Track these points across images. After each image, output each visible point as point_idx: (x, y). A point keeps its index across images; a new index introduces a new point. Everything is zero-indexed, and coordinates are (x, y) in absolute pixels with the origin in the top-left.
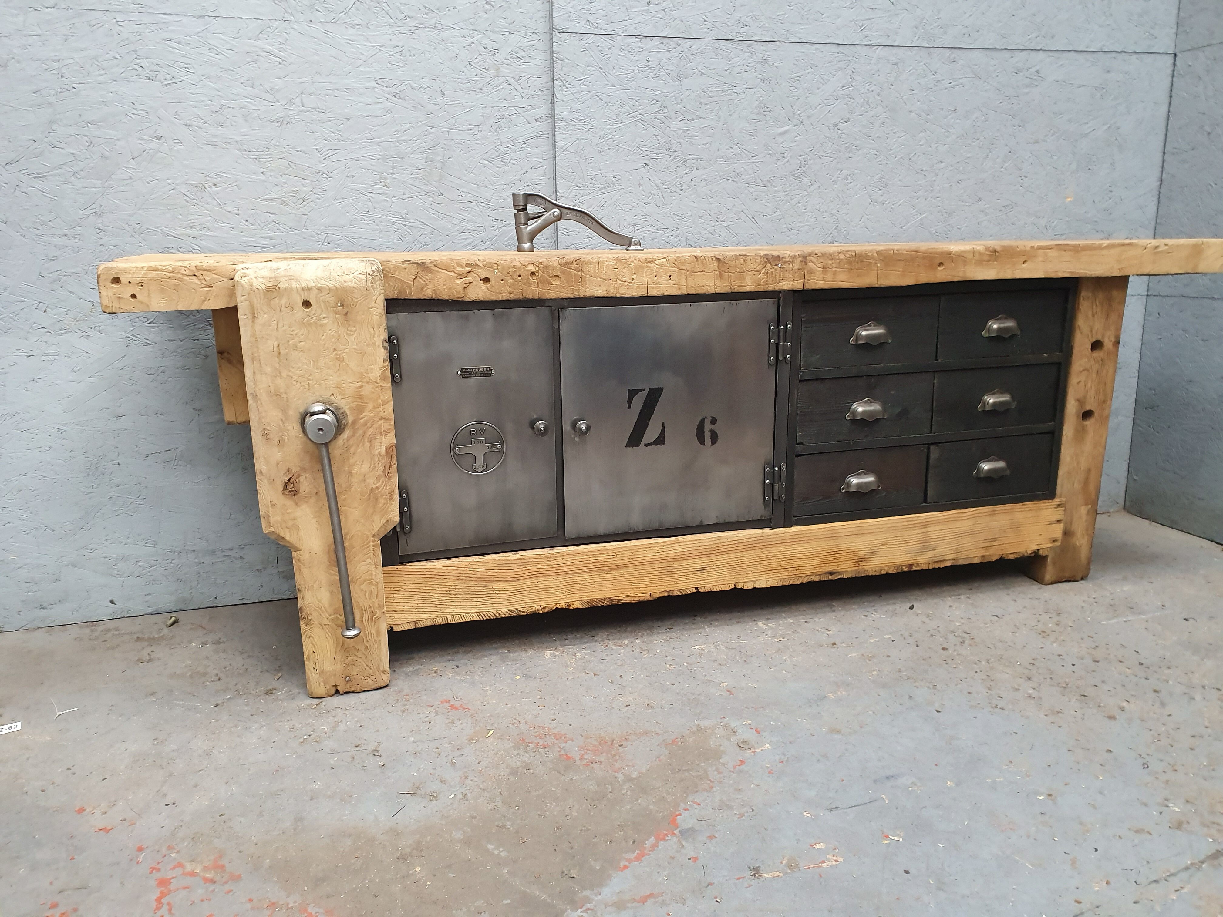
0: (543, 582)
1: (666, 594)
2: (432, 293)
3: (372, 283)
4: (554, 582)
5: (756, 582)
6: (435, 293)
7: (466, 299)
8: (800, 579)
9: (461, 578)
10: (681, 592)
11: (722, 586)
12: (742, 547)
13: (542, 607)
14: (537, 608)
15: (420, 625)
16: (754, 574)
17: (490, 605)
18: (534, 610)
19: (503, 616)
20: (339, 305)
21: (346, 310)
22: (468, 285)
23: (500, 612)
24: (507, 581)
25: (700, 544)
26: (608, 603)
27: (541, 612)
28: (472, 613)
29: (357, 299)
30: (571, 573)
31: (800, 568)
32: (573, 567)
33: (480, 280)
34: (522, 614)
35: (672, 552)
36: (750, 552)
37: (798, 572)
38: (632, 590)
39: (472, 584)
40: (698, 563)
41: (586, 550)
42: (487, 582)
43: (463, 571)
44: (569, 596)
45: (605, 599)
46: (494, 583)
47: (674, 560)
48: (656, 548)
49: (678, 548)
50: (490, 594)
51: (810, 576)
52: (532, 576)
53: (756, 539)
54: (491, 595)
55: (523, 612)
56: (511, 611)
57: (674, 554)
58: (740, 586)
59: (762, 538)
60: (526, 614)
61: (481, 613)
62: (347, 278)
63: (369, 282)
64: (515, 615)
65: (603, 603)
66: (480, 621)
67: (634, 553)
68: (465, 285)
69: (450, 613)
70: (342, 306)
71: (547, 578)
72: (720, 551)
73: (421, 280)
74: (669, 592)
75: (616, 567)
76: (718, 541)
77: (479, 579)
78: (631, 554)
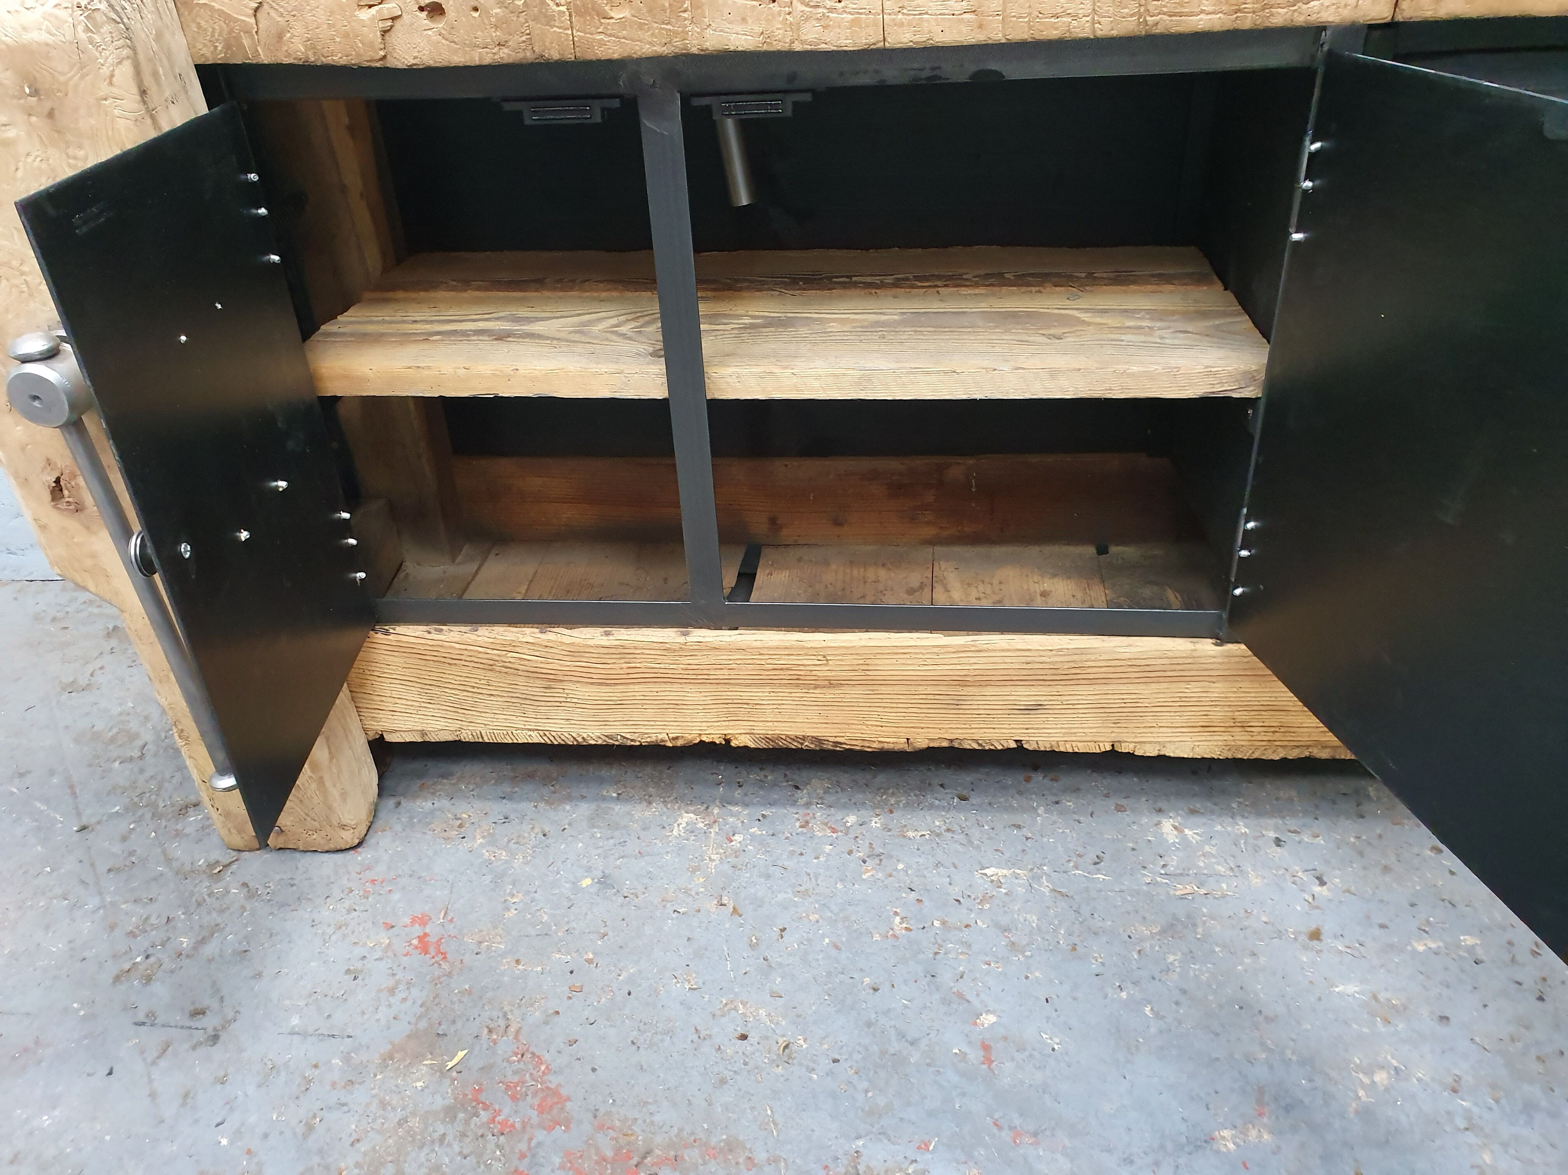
0: (671, 692)
1: (945, 744)
2: (305, 46)
3: (87, 29)
4: (693, 695)
5: (1168, 745)
6: (313, 47)
7: (392, 63)
8: (1280, 749)
9: (498, 669)
10: (980, 745)
11: (1079, 744)
12: (1137, 675)
13: (671, 736)
14: (660, 737)
15: (433, 738)
16: (1162, 730)
17: (562, 722)
18: (654, 739)
19: (593, 742)
20: (27, 91)
21: (47, 105)
22: (389, 23)
23: (585, 735)
24: (592, 683)
25: (1029, 659)
26: (812, 746)
27: (669, 744)
28: (530, 730)
29: (63, 74)
30: (727, 682)
31: (1282, 730)
32: (731, 672)
33: (421, 9)
34: (629, 743)
35: (959, 667)
36: (1153, 686)
37: (1277, 736)
38: (865, 727)
39: (521, 681)
40: (1024, 695)
41: (758, 644)
42: (551, 681)
43: (499, 656)
44: (727, 723)
45: (804, 738)
46: (565, 683)
47: (962, 682)
48: (921, 656)
49: (972, 660)
50: (561, 702)
51: (1308, 747)
52: (644, 681)
53: (1175, 661)
54: (563, 704)
55: (632, 740)
56: (606, 736)
57: (966, 672)
58: (1124, 748)
59: (1190, 661)
60: (638, 743)
61: (547, 733)
62: (28, 18)
63: (80, 28)
64: (616, 743)
65: (802, 744)
66: (545, 745)
67: (868, 662)
68: (381, 25)
69: (485, 725)
70: (35, 93)
71: (675, 687)
72: (1079, 676)
73: (273, 13)
74: (951, 741)
75: (826, 683)
76: (1075, 658)
77: (534, 674)
78: (861, 662)
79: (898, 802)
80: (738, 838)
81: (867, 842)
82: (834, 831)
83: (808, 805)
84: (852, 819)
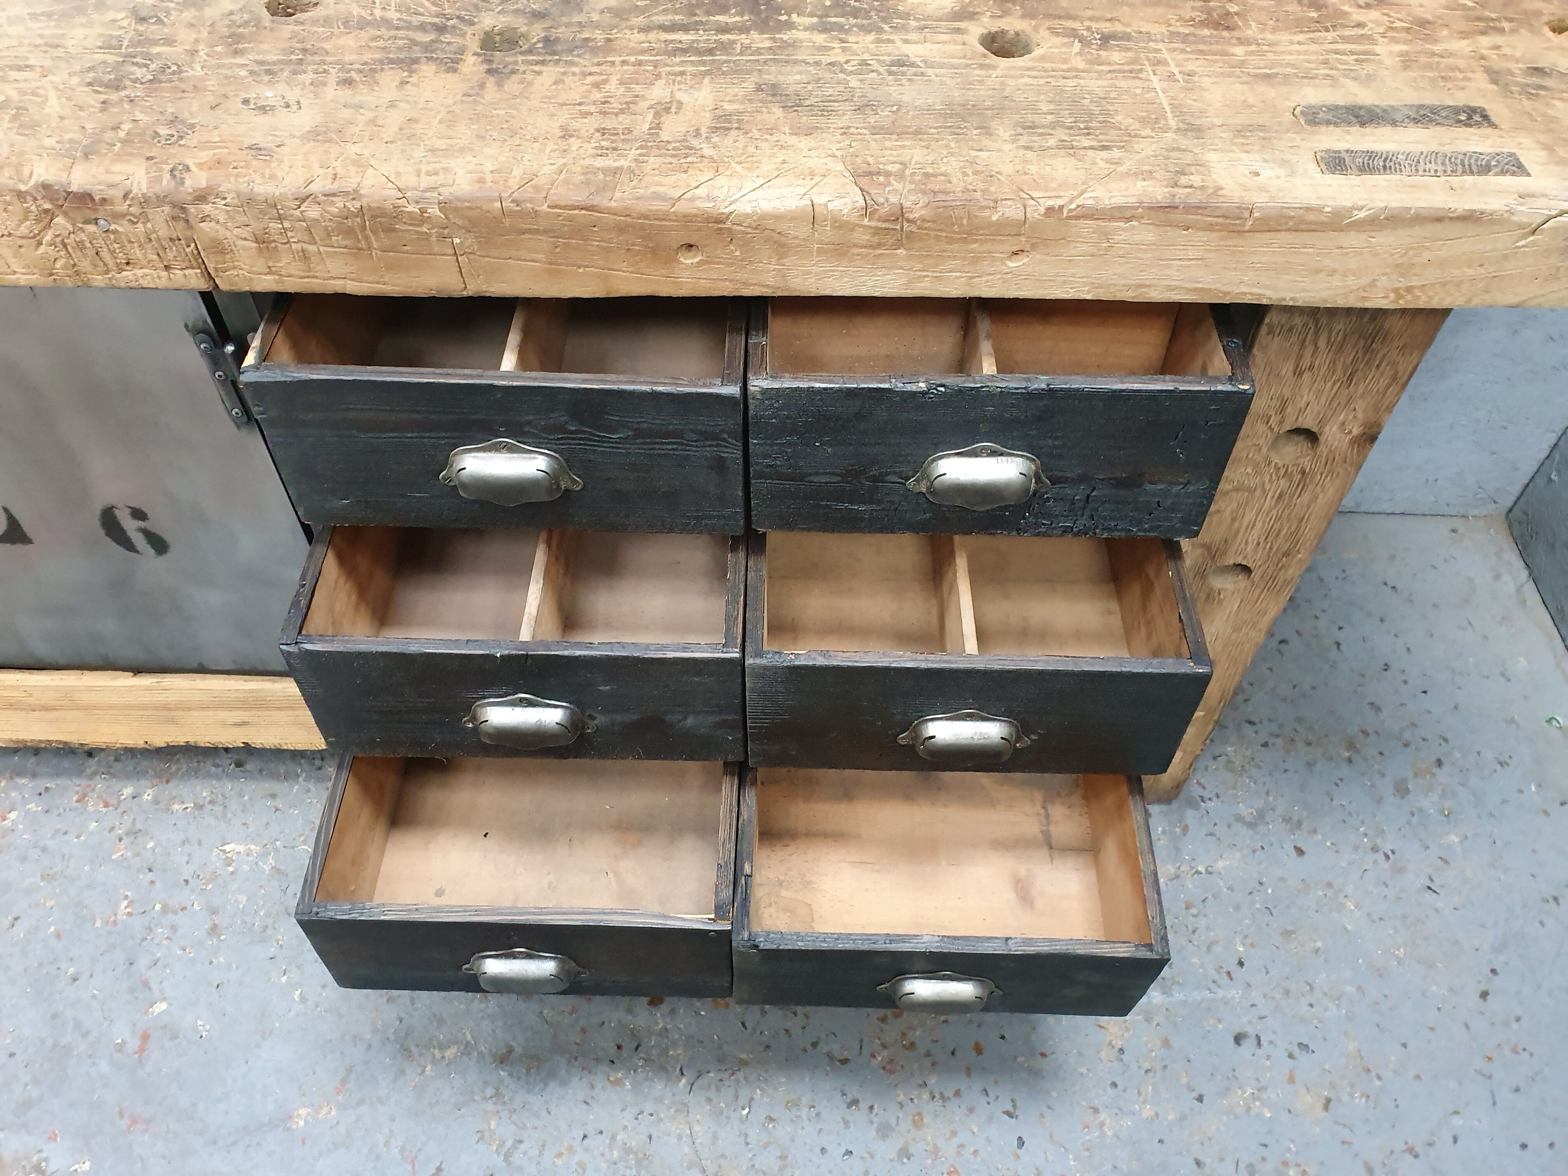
10: (213, 744)
79: (179, 769)
80: (13, 816)
81: (132, 817)
82: (106, 805)
83: (91, 776)
84: (128, 791)
